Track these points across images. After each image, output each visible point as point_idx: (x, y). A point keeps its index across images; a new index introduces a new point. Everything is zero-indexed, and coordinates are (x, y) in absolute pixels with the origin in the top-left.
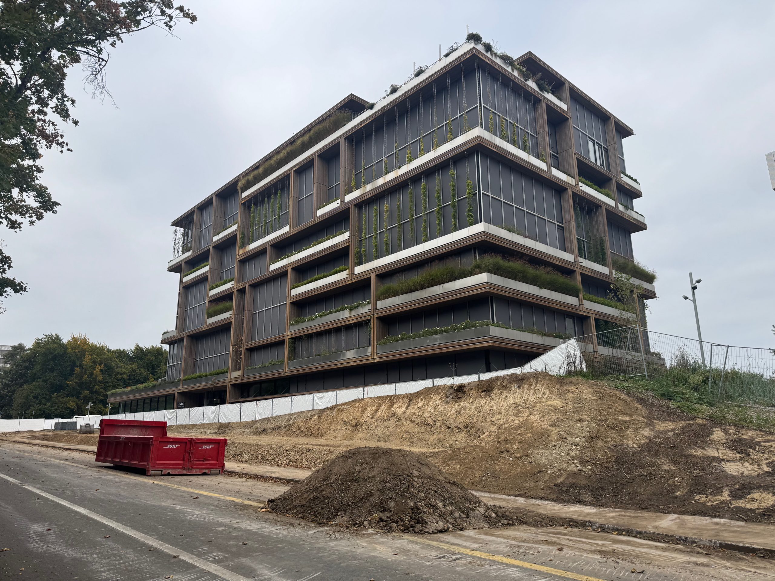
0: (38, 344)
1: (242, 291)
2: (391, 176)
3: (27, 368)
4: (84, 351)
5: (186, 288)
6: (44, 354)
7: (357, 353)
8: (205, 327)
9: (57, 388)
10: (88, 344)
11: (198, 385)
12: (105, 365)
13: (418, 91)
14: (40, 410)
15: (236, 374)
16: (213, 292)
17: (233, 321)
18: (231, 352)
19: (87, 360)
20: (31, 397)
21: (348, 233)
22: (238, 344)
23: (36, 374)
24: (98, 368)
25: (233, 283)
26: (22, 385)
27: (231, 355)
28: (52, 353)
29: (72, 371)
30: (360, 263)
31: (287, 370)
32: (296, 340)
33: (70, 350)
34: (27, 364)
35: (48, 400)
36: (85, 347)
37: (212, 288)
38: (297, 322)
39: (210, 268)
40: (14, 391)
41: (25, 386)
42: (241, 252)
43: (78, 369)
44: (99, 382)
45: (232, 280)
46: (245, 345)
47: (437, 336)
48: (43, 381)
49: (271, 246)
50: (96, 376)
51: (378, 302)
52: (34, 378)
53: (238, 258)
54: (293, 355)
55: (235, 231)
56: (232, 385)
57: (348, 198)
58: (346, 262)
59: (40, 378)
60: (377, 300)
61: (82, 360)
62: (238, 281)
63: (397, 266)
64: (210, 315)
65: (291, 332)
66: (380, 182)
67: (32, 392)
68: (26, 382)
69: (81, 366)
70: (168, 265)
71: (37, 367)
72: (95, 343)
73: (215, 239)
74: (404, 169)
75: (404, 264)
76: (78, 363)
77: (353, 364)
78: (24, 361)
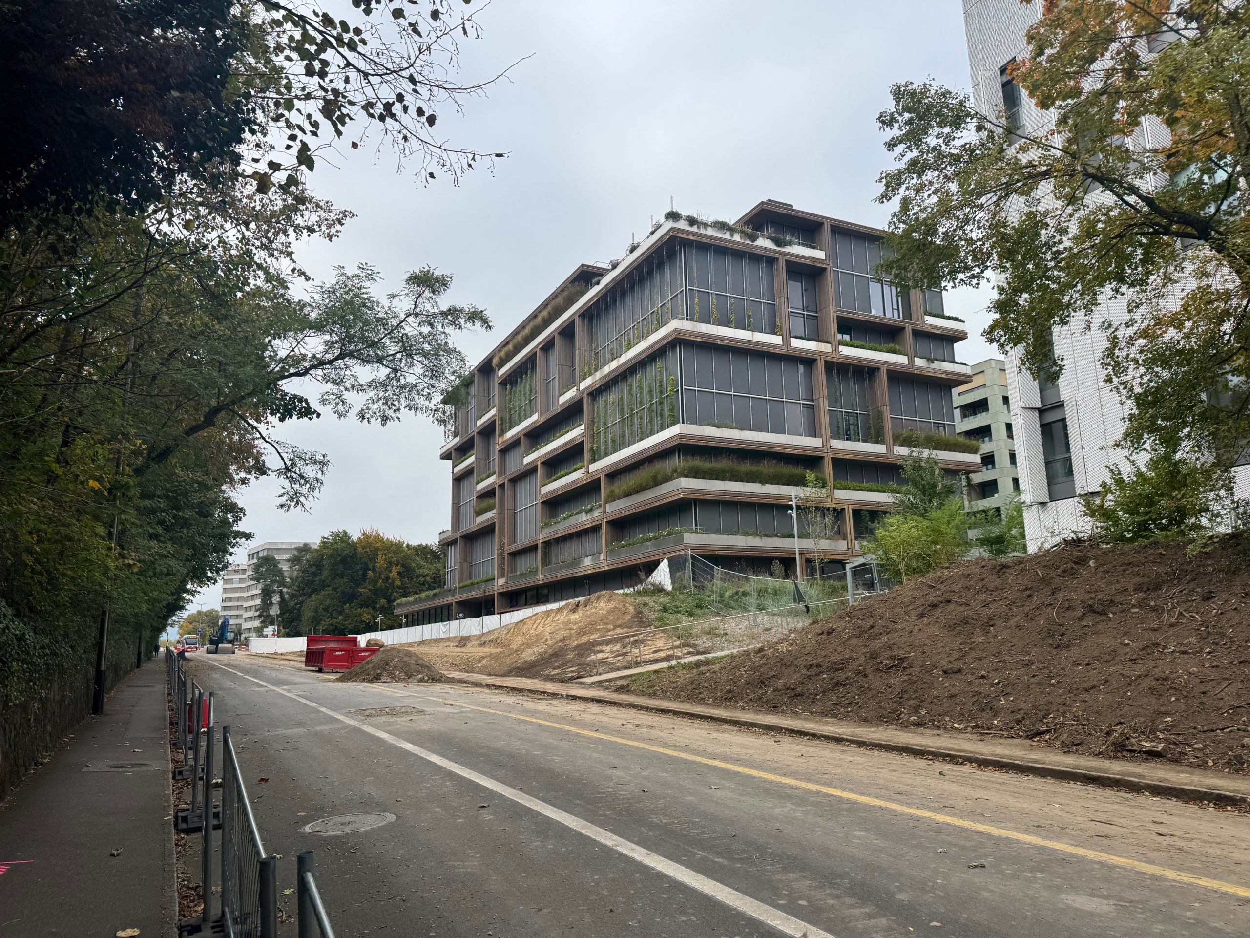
0: (324, 543)
1: (502, 486)
2: (614, 365)
3: (314, 574)
4: (377, 549)
5: (458, 480)
6: (332, 556)
7: (593, 560)
8: (474, 528)
9: (349, 597)
10: (382, 540)
11: (472, 593)
12: (403, 565)
13: (632, 271)
14: (331, 625)
15: (502, 581)
16: (480, 486)
17: (496, 521)
18: (496, 557)
19: (381, 562)
20: (321, 610)
21: (583, 427)
22: (502, 547)
23: (324, 581)
24: (395, 570)
25: (494, 477)
26: (310, 596)
27: (496, 560)
28: (340, 555)
29: (365, 575)
30: (594, 460)
31: (541, 578)
32: (547, 544)
33: (360, 550)
34: (314, 569)
35: (340, 613)
36: (377, 545)
37: (478, 483)
38: (547, 525)
39: (476, 458)
40: (301, 603)
41: (313, 596)
42: (500, 441)
43: (370, 573)
44: (398, 587)
45: (494, 473)
46: (508, 549)
47: (649, 543)
48: (334, 589)
49: (525, 435)
50: (393, 580)
51: (607, 505)
52: (323, 585)
53: (498, 448)
54: (546, 561)
55: (495, 415)
56: (499, 593)
57: (584, 385)
58: (582, 460)
59: (329, 586)
60: (606, 503)
61: (375, 562)
62: (500, 475)
63: (620, 466)
64: (478, 513)
65: (542, 536)
66: (607, 370)
67: (321, 604)
68: (315, 591)
69: (374, 570)
70: (440, 453)
71: (326, 572)
72: (391, 538)
73: (479, 423)
74: (624, 359)
75: (625, 464)
76: (370, 566)
77: (590, 572)
78: (310, 566)
